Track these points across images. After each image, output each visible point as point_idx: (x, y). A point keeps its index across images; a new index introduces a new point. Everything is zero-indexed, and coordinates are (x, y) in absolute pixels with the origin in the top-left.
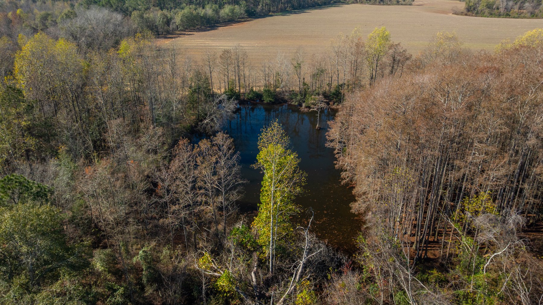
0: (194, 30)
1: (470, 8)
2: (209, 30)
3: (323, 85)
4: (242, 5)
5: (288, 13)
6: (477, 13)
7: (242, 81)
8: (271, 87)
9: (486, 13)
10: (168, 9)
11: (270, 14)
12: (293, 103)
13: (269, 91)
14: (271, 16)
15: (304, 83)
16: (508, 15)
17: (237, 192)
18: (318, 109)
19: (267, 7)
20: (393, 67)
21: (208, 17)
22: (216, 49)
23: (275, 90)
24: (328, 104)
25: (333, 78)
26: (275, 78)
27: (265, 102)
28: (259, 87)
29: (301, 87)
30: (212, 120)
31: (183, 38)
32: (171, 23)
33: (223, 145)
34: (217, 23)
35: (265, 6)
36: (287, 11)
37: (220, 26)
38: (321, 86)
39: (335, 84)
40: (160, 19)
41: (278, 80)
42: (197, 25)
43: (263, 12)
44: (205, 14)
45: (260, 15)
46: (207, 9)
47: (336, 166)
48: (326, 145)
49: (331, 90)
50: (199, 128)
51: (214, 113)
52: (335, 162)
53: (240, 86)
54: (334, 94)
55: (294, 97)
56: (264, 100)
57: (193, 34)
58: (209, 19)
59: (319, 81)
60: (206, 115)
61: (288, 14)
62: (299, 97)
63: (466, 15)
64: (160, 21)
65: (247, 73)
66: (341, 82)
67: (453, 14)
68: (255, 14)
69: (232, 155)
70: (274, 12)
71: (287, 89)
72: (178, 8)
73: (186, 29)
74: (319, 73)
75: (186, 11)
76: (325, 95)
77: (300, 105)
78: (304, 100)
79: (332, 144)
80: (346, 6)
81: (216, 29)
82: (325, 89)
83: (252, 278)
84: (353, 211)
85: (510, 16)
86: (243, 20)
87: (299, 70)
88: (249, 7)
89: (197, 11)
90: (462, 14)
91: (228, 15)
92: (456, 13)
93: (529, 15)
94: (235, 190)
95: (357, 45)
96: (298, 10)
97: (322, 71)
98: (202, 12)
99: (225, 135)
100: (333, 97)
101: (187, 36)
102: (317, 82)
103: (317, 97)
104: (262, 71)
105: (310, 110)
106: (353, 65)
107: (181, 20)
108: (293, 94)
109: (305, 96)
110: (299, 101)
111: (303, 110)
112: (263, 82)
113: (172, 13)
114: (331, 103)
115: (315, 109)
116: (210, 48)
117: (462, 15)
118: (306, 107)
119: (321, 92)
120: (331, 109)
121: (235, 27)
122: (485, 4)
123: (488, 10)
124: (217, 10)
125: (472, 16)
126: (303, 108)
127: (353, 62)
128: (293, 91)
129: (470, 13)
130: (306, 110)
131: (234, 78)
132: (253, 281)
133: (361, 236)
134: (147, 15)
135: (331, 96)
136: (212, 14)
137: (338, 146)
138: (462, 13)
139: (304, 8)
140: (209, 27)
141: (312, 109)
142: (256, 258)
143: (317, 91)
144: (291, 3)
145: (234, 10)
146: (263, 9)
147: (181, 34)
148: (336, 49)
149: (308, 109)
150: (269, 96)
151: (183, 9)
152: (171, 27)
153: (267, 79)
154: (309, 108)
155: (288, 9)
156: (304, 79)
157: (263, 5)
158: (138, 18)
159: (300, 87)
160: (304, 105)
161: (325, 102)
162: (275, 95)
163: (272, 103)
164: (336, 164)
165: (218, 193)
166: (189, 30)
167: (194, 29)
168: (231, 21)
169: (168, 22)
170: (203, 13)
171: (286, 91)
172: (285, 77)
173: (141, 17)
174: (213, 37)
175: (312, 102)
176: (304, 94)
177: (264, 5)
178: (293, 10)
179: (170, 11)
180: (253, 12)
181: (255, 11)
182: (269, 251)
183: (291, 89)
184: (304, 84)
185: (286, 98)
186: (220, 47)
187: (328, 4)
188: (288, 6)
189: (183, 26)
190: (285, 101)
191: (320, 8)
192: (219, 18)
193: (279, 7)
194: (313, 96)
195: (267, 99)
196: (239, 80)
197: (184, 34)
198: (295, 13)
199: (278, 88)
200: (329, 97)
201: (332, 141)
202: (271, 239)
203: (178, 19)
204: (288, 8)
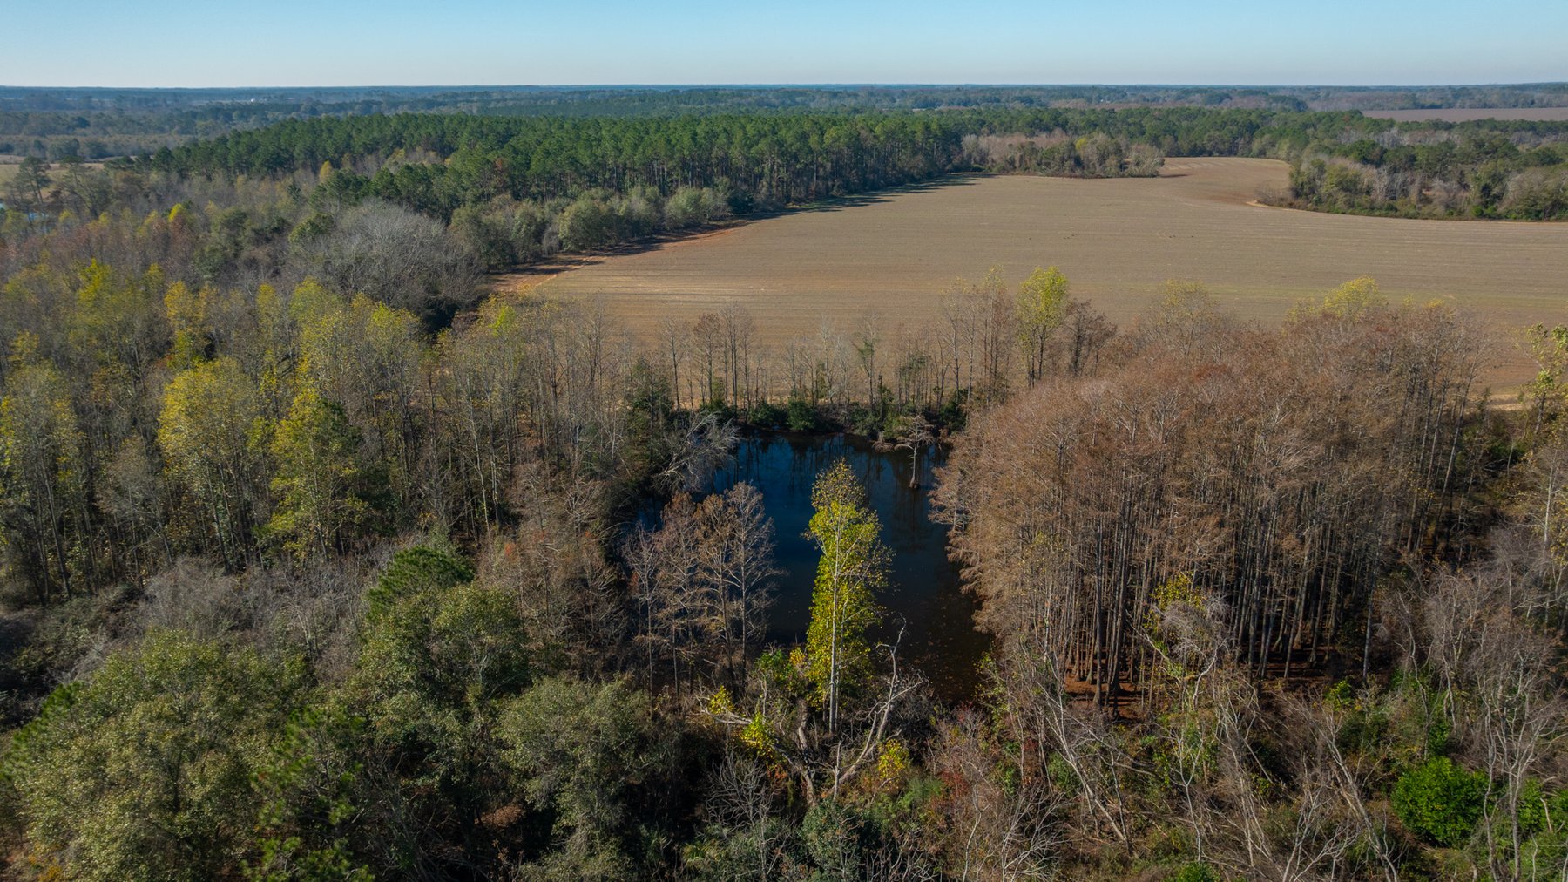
0: (601, 251)
1: (1302, 189)
2: (638, 252)
3: (924, 392)
4: (721, 188)
5: (836, 203)
6: (1319, 202)
7: (741, 383)
8: (807, 396)
9: (1340, 204)
10: (535, 199)
11: (790, 206)
12: (857, 432)
13: (802, 404)
14: (793, 211)
15: (881, 387)
16: (1391, 211)
17: (767, 592)
18: (913, 444)
19: (780, 188)
20: (1077, 354)
21: (634, 218)
22: (664, 302)
23: (814, 403)
24: (935, 433)
25: (946, 376)
26: (815, 376)
27: (794, 429)
28: (779, 395)
29: (875, 395)
30: (684, 468)
31: (579, 273)
32: (546, 235)
33: (745, 505)
34: (658, 232)
35: (778, 186)
36: (833, 197)
37: (667, 241)
38: (918, 392)
39: (950, 388)
40: (521, 225)
41: (823, 379)
42: (609, 238)
43: (772, 204)
44: (629, 211)
45: (763, 210)
46: (634, 198)
47: (950, 556)
48: (931, 517)
49: (943, 402)
50: (655, 486)
51: (688, 454)
52: (948, 548)
53: (735, 394)
54: (949, 411)
55: (859, 418)
56: (791, 426)
57: (601, 262)
58: (638, 222)
59: (914, 381)
60: (669, 457)
61: (835, 207)
62: (870, 419)
63: (1291, 205)
64: (519, 230)
65: (753, 364)
66: (963, 385)
67: (1259, 202)
68: (752, 208)
69: (763, 521)
70: (798, 201)
71: (843, 400)
72: (560, 197)
73: (583, 247)
74: (914, 366)
75: (582, 205)
76: (929, 414)
77: (874, 436)
78: (882, 425)
79: (942, 517)
80: (984, 181)
81: (657, 248)
82: (928, 400)
83: (798, 738)
84: (978, 628)
85: (1396, 210)
86: (721, 223)
87: (869, 358)
88: (736, 193)
89: (608, 203)
90: (1281, 202)
91: (685, 212)
92: (1266, 201)
93: (1440, 210)
94: (762, 588)
95: (997, 306)
96: (860, 193)
97: (921, 361)
98: (620, 206)
99: (750, 488)
100: (947, 418)
101: (587, 267)
102: (911, 384)
103: (910, 418)
104: (786, 359)
105: (896, 448)
106: (989, 349)
107: (572, 229)
108: (857, 411)
109: (884, 416)
110: (871, 426)
111: (880, 446)
112: (787, 385)
113: (547, 210)
114: (943, 431)
115: (907, 445)
116: (648, 298)
117: (1281, 206)
118: (887, 441)
119: (919, 408)
120: (942, 444)
121: (703, 241)
122: (1335, 180)
123: (1344, 194)
124: (657, 199)
125: (1306, 209)
126: (880, 443)
127: (988, 341)
128: (857, 404)
129: (1300, 201)
130: (886, 446)
131: (723, 375)
132: (800, 743)
133: (988, 659)
134: (491, 217)
135: (942, 415)
136: (646, 210)
137: (954, 520)
138: (1282, 199)
139: (876, 190)
140: (639, 242)
141: (899, 445)
142: (804, 707)
143: (911, 405)
144: (841, 175)
145: (700, 197)
146: (771, 196)
147: (570, 262)
148: (952, 314)
149: (891, 445)
150: (802, 416)
151: (574, 197)
152: (546, 243)
153: (797, 378)
154: (894, 441)
155: (834, 192)
156: (881, 378)
157: (770, 185)
158: (467, 225)
159: (871, 397)
160: (881, 436)
161: (928, 429)
162: (816, 414)
163: (808, 433)
164: (950, 552)
165: (734, 593)
166: (589, 251)
167: (602, 249)
168: (691, 226)
169: (539, 230)
170: (623, 209)
171: (840, 405)
172: (838, 374)
173: (476, 220)
174: (654, 270)
175: (901, 428)
176: (882, 411)
177: (774, 184)
178: (848, 194)
179: (542, 202)
180: (747, 202)
181: (751, 200)
182: (827, 692)
183: (852, 401)
184: (882, 389)
185: (841, 419)
186: (673, 298)
187: (937, 178)
188: (833, 185)
189: (576, 243)
190: (840, 428)
191: (918, 189)
192: (662, 219)
193: (813, 188)
194: (901, 417)
195: (797, 424)
196: (735, 379)
197: (579, 262)
198: (853, 203)
199: (822, 397)
200: (937, 417)
201: (942, 509)
202: (832, 668)
203: (562, 225)
204: (835, 188)
